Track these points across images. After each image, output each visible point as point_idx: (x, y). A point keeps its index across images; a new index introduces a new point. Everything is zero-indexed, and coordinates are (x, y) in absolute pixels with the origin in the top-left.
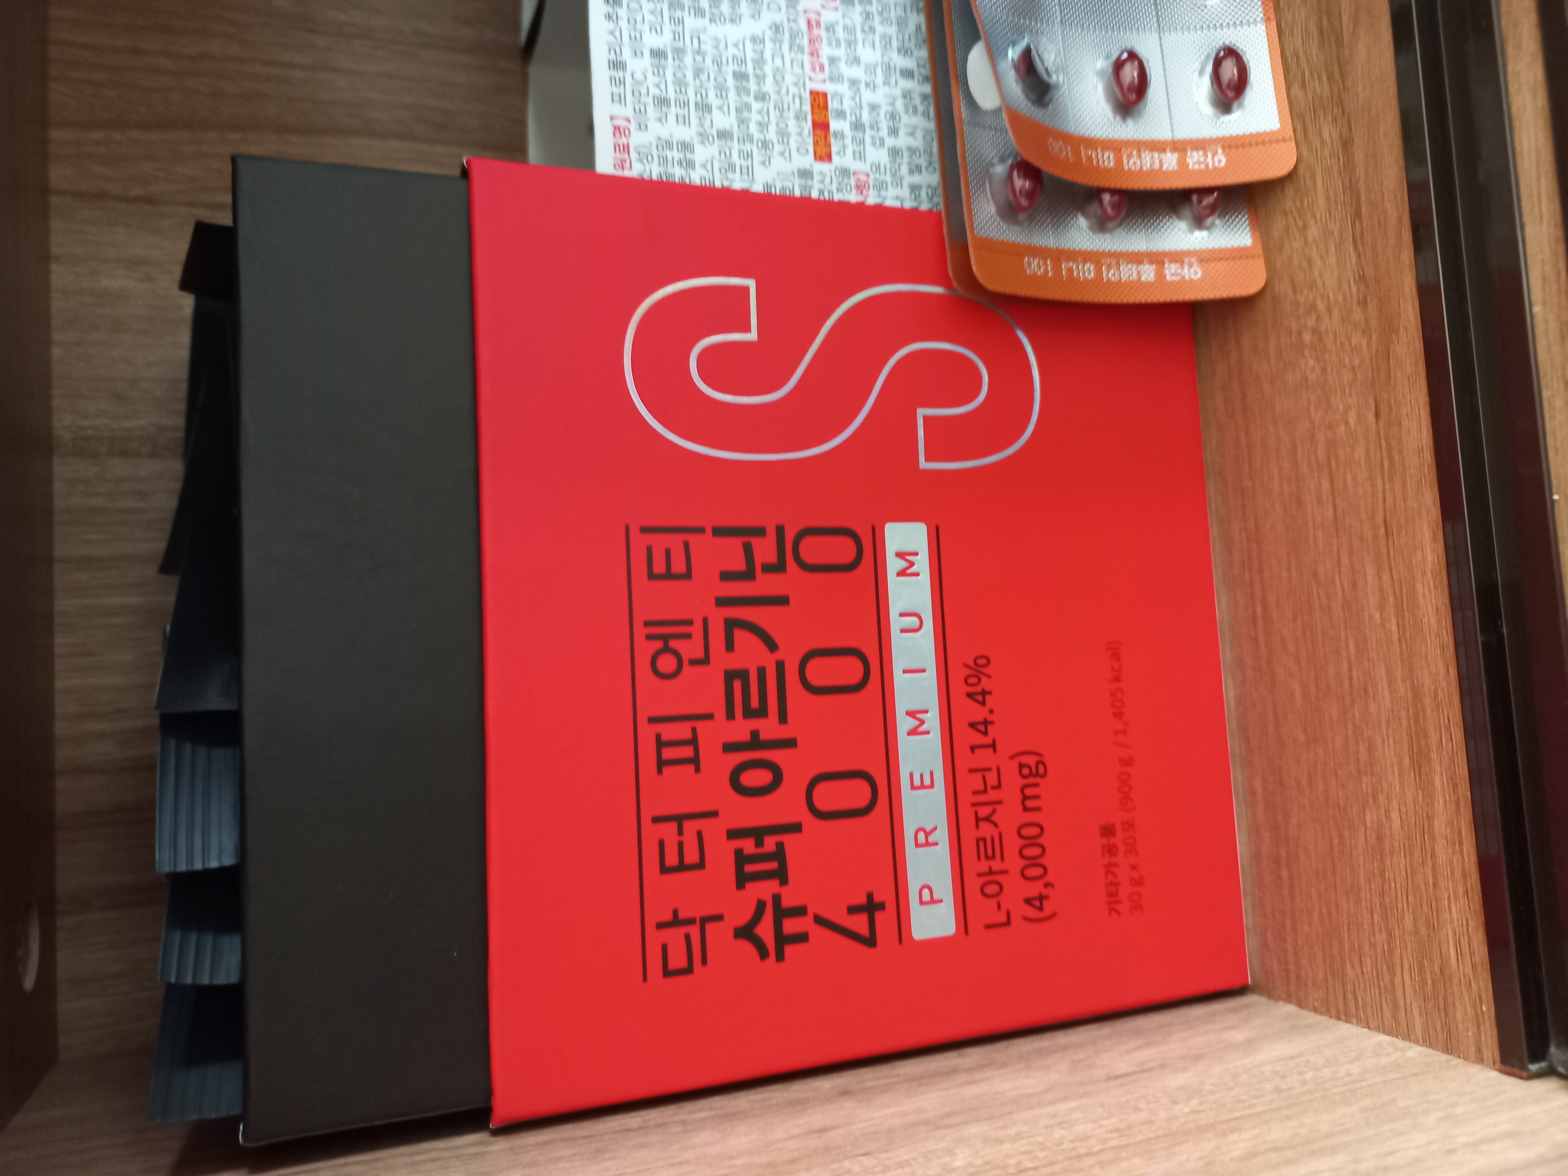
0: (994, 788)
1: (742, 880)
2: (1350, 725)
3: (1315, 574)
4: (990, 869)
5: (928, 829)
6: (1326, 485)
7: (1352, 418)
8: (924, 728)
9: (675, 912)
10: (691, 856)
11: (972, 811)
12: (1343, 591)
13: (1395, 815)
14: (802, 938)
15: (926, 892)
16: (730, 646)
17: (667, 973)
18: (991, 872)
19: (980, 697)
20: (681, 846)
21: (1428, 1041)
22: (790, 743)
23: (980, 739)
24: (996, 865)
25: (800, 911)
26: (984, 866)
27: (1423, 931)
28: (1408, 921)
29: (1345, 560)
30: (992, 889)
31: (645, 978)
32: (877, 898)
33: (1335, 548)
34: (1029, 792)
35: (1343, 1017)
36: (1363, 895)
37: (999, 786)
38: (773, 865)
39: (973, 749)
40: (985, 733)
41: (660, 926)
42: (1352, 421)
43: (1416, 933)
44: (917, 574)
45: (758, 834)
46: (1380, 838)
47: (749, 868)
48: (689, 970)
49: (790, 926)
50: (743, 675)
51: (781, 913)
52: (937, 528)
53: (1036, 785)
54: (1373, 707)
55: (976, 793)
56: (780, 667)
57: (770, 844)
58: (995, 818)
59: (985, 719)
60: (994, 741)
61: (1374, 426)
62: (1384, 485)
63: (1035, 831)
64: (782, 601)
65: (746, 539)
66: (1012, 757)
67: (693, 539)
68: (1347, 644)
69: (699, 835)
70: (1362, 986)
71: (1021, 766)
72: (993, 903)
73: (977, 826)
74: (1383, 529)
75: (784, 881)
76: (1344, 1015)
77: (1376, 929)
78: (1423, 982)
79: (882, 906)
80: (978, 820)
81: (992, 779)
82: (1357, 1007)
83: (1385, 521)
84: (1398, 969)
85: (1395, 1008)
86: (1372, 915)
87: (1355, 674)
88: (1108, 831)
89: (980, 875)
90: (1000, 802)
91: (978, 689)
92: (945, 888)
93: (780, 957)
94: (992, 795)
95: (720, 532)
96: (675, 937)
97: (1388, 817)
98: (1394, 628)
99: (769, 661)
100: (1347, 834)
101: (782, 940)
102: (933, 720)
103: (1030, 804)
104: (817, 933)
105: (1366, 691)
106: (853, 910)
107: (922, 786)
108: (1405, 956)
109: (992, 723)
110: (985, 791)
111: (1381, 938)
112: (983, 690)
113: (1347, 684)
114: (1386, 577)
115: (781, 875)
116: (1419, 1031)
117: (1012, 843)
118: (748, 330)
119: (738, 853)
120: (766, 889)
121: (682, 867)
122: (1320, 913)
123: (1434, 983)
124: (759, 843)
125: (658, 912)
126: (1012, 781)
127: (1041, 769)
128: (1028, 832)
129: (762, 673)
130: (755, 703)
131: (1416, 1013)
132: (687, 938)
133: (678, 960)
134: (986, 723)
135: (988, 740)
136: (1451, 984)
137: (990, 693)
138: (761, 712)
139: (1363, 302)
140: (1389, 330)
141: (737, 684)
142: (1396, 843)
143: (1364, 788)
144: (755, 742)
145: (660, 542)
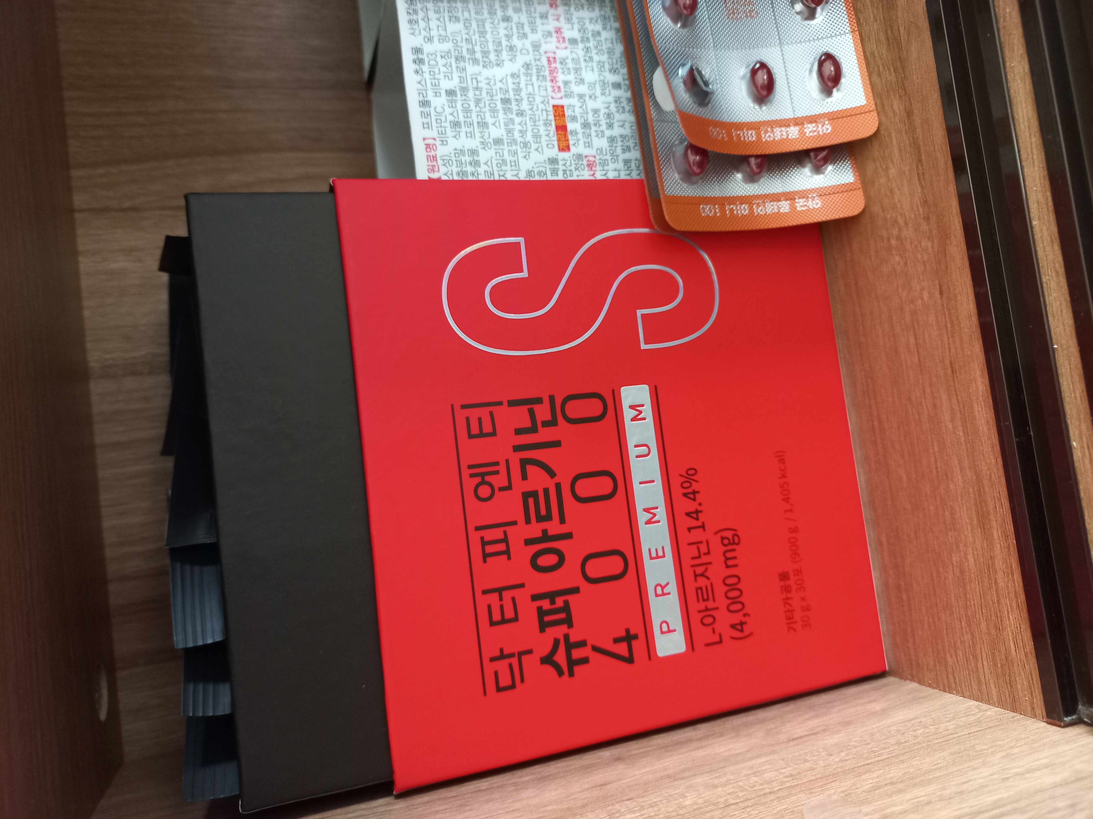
0: (705, 554)
1: (543, 627)
2: (938, 498)
3: (909, 399)
4: (706, 607)
5: (663, 584)
6: (912, 340)
7: (926, 295)
8: (656, 519)
9: (501, 650)
10: (509, 614)
11: (691, 570)
12: (928, 410)
13: (970, 557)
14: (585, 661)
15: (665, 626)
16: (524, 476)
17: (499, 689)
18: (707, 609)
19: (692, 495)
20: (502, 607)
21: (1001, 704)
22: (568, 536)
23: (695, 523)
24: (710, 604)
25: (582, 644)
26: (702, 606)
27: (993, 631)
28: (983, 626)
29: (928, 390)
30: (708, 620)
31: (485, 694)
32: (632, 632)
33: (921, 382)
34: (729, 555)
35: (947, 689)
36: (954, 609)
37: (708, 553)
38: (563, 616)
39: (689, 529)
40: (697, 519)
41: (492, 660)
42: (926, 299)
43: (989, 634)
44: (644, 419)
45: (552, 596)
46: (962, 572)
47: (547, 619)
48: (513, 686)
49: (577, 654)
50: (534, 494)
51: (570, 646)
52: (656, 387)
53: (733, 550)
54: (952, 486)
55: (693, 558)
56: (558, 486)
57: (559, 602)
58: (707, 574)
59: (696, 510)
60: (703, 523)
61: (939, 301)
62: (948, 340)
63: (734, 580)
64: (556, 444)
65: (530, 406)
66: (716, 533)
67: (496, 410)
68: (933, 445)
69: (513, 599)
70: (958, 669)
71: (723, 538)
72: (709, 629)
73: (696, 580)
74: (950, 369)
75: (570, 625)
77: (964, 632)
78: (996, 665)
79: (636, 637)
80: (696, 576)
81: (703, 548)
82: (955, 683)
83: (951, 363)
84: (980, 657)
85: (979, 683)
86: (961, 622)
87: (939, 464)
88: (784, 576)
89: (700, 612)
90: (710, 563)
91: (690, 490)
92: (677, 622)
93: (571, 674)
94: (704, 559)
95: (512, 403)
96: (502, 666)
97: (966, 558)
98: (961, 434)
99: (551, 484)
100: (941, 570)
101: (572, 663)
102: (661, 513)
103: (730, 563)
104: (594, 657)
105: (946, 475)
106: (617, 641)
107: (658, 557)
108: (983, 649)
109: (701, 512)
110: (699, 557)
111: (967, 637)
112: (694, 490)
113: (934, 472)
114: (954, 401)
115: (568, 622)
116: (995, 697)
117: (720, 590)
118: (521, 270)
119: (539, 609)
120: (559, 632)
121: (504, 621)
122: (928, 622)
123: (1001, 664)
124: (553, 602)
125: (490, 650)
126: (717, 549)
127: (736, 540)
128: (729, 581)
129: (546, 491)
130: (543, 512)
131: (992, 686)
132: (511, 666)
133: (505, 681)
134: (697, 512)
135: (699, 523)
136: (1013, 666)
137: (698, 492)
138: (548, 517)
139: (927, 219)
140: (944, 237)
141: (531, 501)
142: (973, 575)
143: (950, 539)
144: (545, 537)
145: (474, 414)
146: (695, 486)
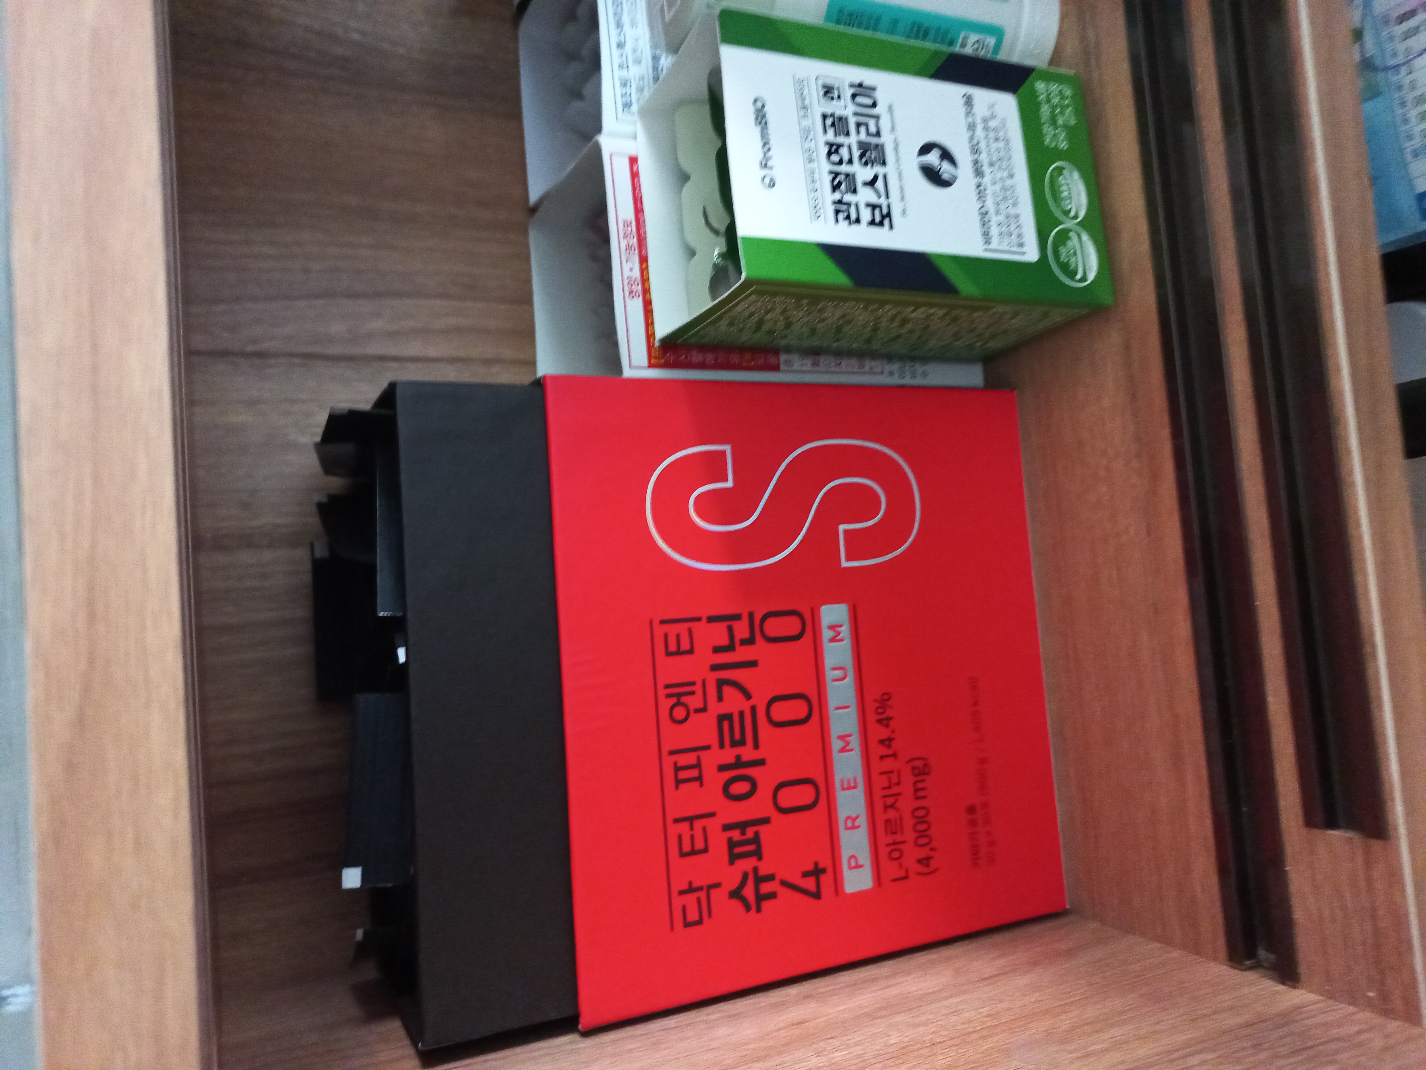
0: (895, 784)
1: (733, 858)
4: (894, 840)
5: (854, 817)
8: (849, 747)
9: (690, 883)
10: (699, 845)
11: (881, 801)
14: (773, 896)
15: (853, 861)
16: (720, 698)
17: (687, 925)
18: (895, 843)
19: (884, 722)
20: (692, 837)
22: (761, 762)
23: (886, 751)
24: (899, 838)
25: (771, 878)
26: (890, 839)
30: (896, 855)
31: (672, 930)
32: (821, 865)
34: (920, 785)
37: (899, 783)
38: (752, 848)
39: (881, 758)
40: (889, 747)
41: (681, 893)
44: (842, 640)
45: (742, 826)
47: (738, 850)
48: (700, 922)
49: (766, 888)
50: (728, 717)
51: (760, 880)
52: (854, 605)
53: (923, 781)
55: (884, 789)
56: (753, 709)
57: (750, 833)
58: (897, 805)
59: (889, 737)
60: (895, 752)
63: (923, 812)
64: (753, 664)
65: (729, 623)
66: (907, 763)
67: (693, 625)
69: (704, 829)
71: (914, 768)
72: (897, 864)
73: (885, 812)
75: (760, 858)
79: (823, 871)
80: (886, 807)
81: (894, 778)
88: (971, 810)
89: (888, 845)
91: (884, 716)
92: (865, 857)
93: (759, 910)
94: (895, 790)
95: (711, 619)
96: (690, 900)
99: (745, 706)
101: (761, 898)
102: (855, 742)
103: (921, 794)
104: (784, 893)
106: (805, 875)
107: (850, 788)
110: (890, 787)
112: (887, 717)
115: (758, 854)
117: (908, 822)
118: (726, 479)
119: (730, 840)
120: (746, 865)
121: (694, 852)
124: (743, 833)
125: (679, 883)
126: (908, 779)
127: (927, 770)
128: (919, 813)
129: (741, 714)
130: (737, 735)
132: (699, 900)
133: (693, 915)
134: (890, 740)
135: (891, 752)
137: (892, 719)
138: (742, 742)
141: (726, 725)
144: (739, 763)
145: (673, 630)
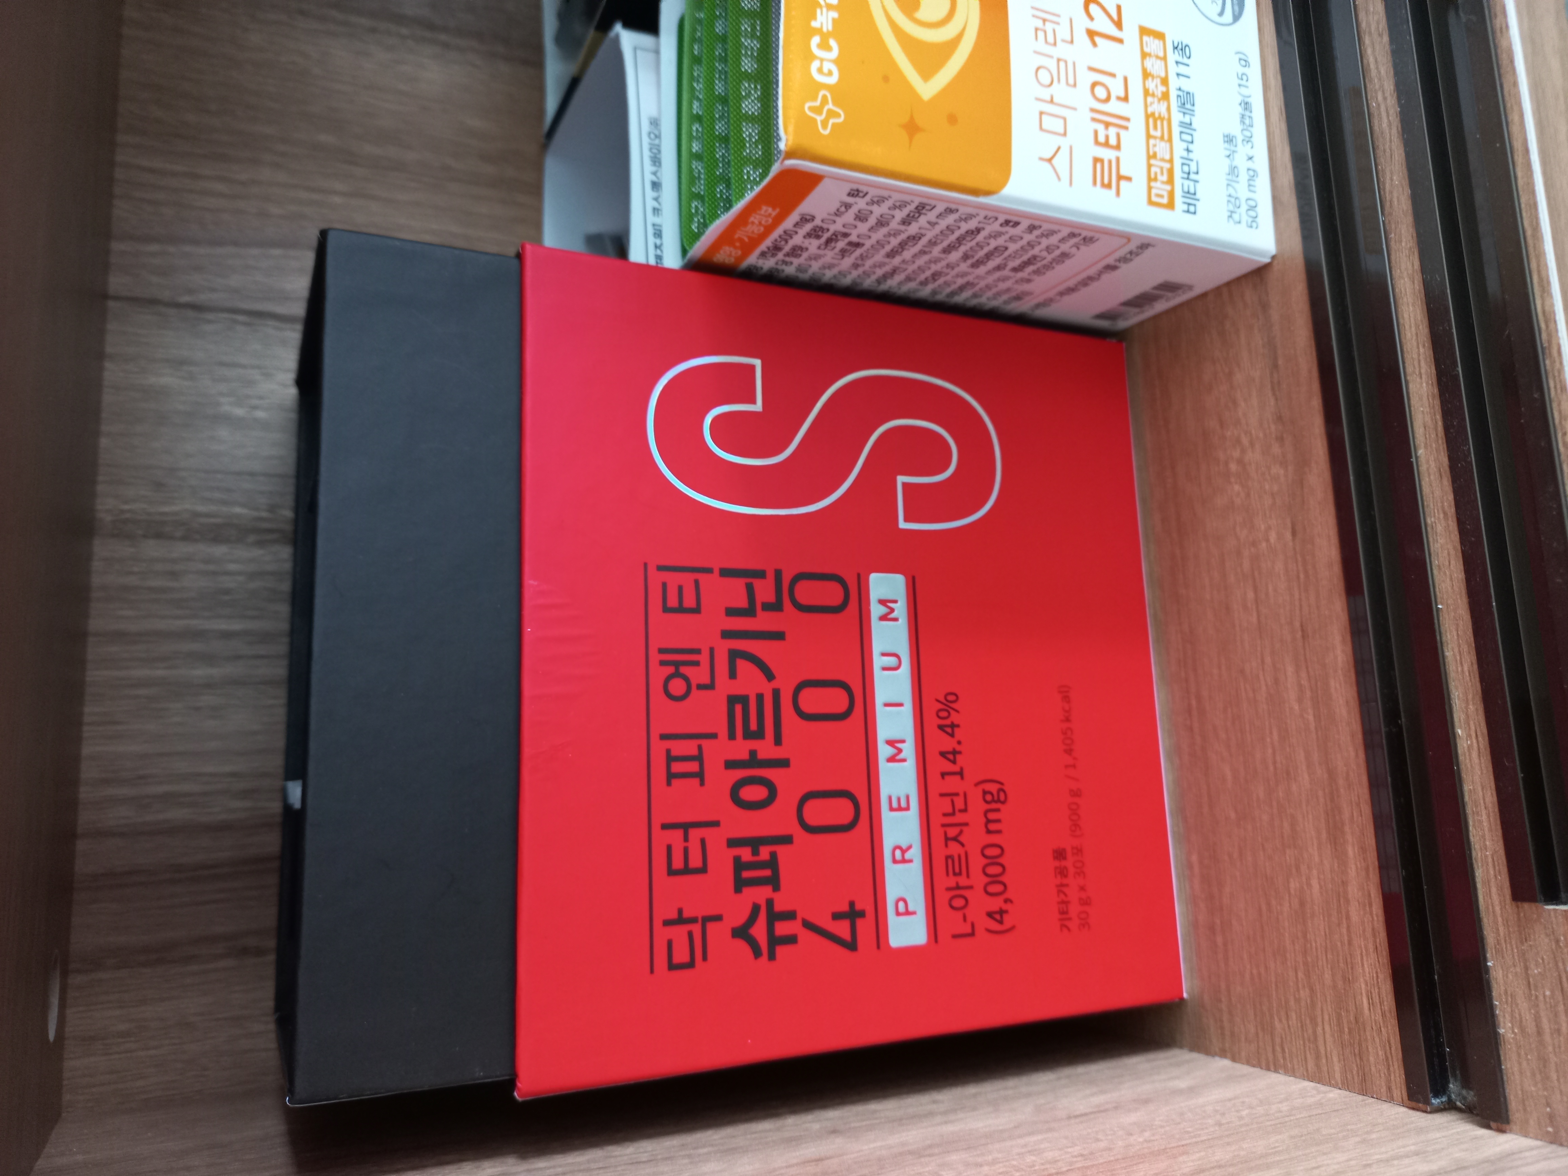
0: (961, 811)
1: (740, 885)
2: (1274, 804)
3: (1242, 671)
4: (957, 883)
5: (904, 847)
6: (1251, 595)
7: (1273, 537)
8: (901, 756)
9: (680, 911)
10: (695, 861)
11: (941, 831)
12: (1267, 685)
13: (1315, 883)
14: (791, 940)
15: (901, 905)
16: (733, 675)
17: (672, 966)
18: (958, 887)
19: (949, 729)
20: (686, 850)
21: (1346, 1085)
22: (784, 763)
23: (949, 767)
24: (963, 881)
25: (790, 915)
26: (952, 881)
27: (1340, 984)
28: (1327, 976)
29: (1268, 660)
30: (958, 903)
31: (652, 972)
32: (859, 906)
33: (1259, 649)
34: (991, 816)
35: (1272, 1068)
36: (1288, 955)
37: (965, 810)
38: (767, 873)
39: (943, 775)
40: (954, 762)
41: (667, 923)
42: (1272, 540)
43: (1335, 987)
44: (896, 620)
45: (755, 843)
46: (1302, 904)
47: (746, 874)
48: (690, 965)
49: (782, 928)
50: (743, 700)
51: (774, 917)
52: (914, 578)
53: (998, 810)
54: (1294, 788)
55: (945, 815)
56: (776, 693)
57: (765, 853)
58: (961, 839)
59: (954, 749)
60: (962, 769)
61: (1291, 544)
62: (1300, 595)
63: (995, 852)
64: (779, 636)
65: (749, 580)
66: (976, 785)
67: (703, 578)
68: (1271, 733)
69: (703, 841)
70: (1289, 1038)
71: (985, 793)
72: (959, 915)
73: (946, 846)
74: (1300, 633)
75: (776, 888)
76: (1272, 1066)
77: (1300, 986)
78: (1341, 1031)
79: (862, 914)
80: (947, 839)
81: (959, 803)
82: (1284, 1058)
83: (1302, 626)
84: (1319, 1020)
85: (1318, 1057)
86: (1296, 973)
87: (1278, 758)
88: (1060, 854)
89: (949, 889)
90: (966, 824)
91: (948, 722)
92: (918, 901)
93: (772, 957)
94: (959, 818)
95: (726, 573)
96: (679, 934)
97: (1309, 885)
98: (1311, 718)
99: (766, 689)
100: (1274, 902)
101: (775, 941)
102: (909, 750)
103: (992, 827)
104: (805, 935)
105: (1288, 773)
106: (837, 916)
107: (900, 809)
108: (1325, 1008)
109: (960, 753)
110: (953, 814)
111: (1304, 994)
112: (952, 723)
113: (1271, 768)
114: (1304, 675)
115: (774, 882)
116: (1338, 1076)
117: (977, 862)
118: (753, 401)
119: (737, 860)
120: (760, 894)
121: (686, 870)
122: (1251, 973)
123: (1350, 1029)
124: (755, 853)
125: (665, 910)
126: (977, 806)
127: (1002, 797)
128: (990, 852)
129: (760, 697)
130: (753, 726)
131: (1335, 1059)
132: (690, 934)
133: (681, 955)
134: (955, 752)
135: (955, 768)
136: (1365, 1031)
137: (958, 726)
138: (759, 734)
139: (1280, 439)
140: (1303, 463)
141: (738, 708)
142: (1316, 908)
143: (1288, 858)
144: (753, 761)
145: (673, 580)
146: (955, 718)
